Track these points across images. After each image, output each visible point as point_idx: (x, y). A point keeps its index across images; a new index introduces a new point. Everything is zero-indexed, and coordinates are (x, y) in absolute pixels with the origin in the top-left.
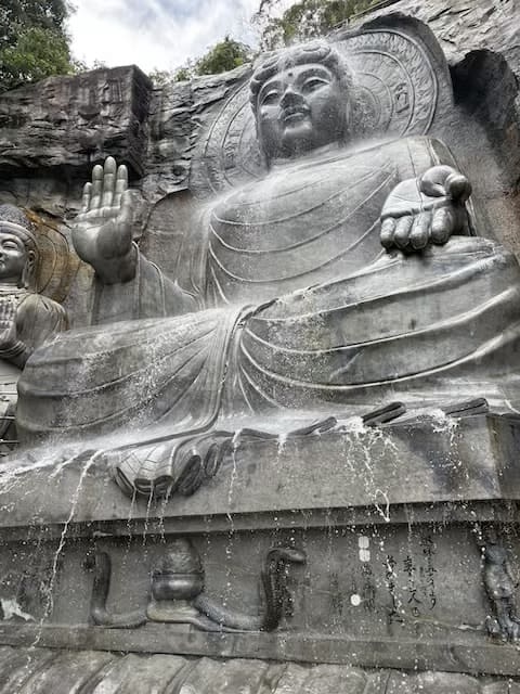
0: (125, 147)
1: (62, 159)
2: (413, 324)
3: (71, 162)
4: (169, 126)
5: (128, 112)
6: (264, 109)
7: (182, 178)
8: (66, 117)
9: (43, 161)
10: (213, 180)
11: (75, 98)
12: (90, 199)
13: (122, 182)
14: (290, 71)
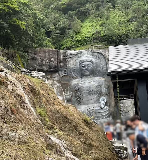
1: (46, 70)
2: (102, 115)
3: (48, 70)
4: (62, 61)
5: (57, 61)
7: (66, 73)
9: (43, 70)
11: (46, 55)
12: (66, 92)
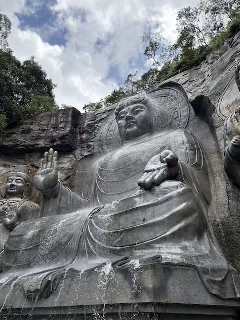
0: (68, 139)
1: (43, 145)
2: (144, 220)
3: (46, 146)
4: (86, 129)
5: (70, 126)
6: (120, 122)
7: (91, 149)
8: (47, 129)
9: (36, 147)
10: (103, 150)
11: (50, 121)
12: (43, 165)
13: (55, 158)
14: (129, 107)
